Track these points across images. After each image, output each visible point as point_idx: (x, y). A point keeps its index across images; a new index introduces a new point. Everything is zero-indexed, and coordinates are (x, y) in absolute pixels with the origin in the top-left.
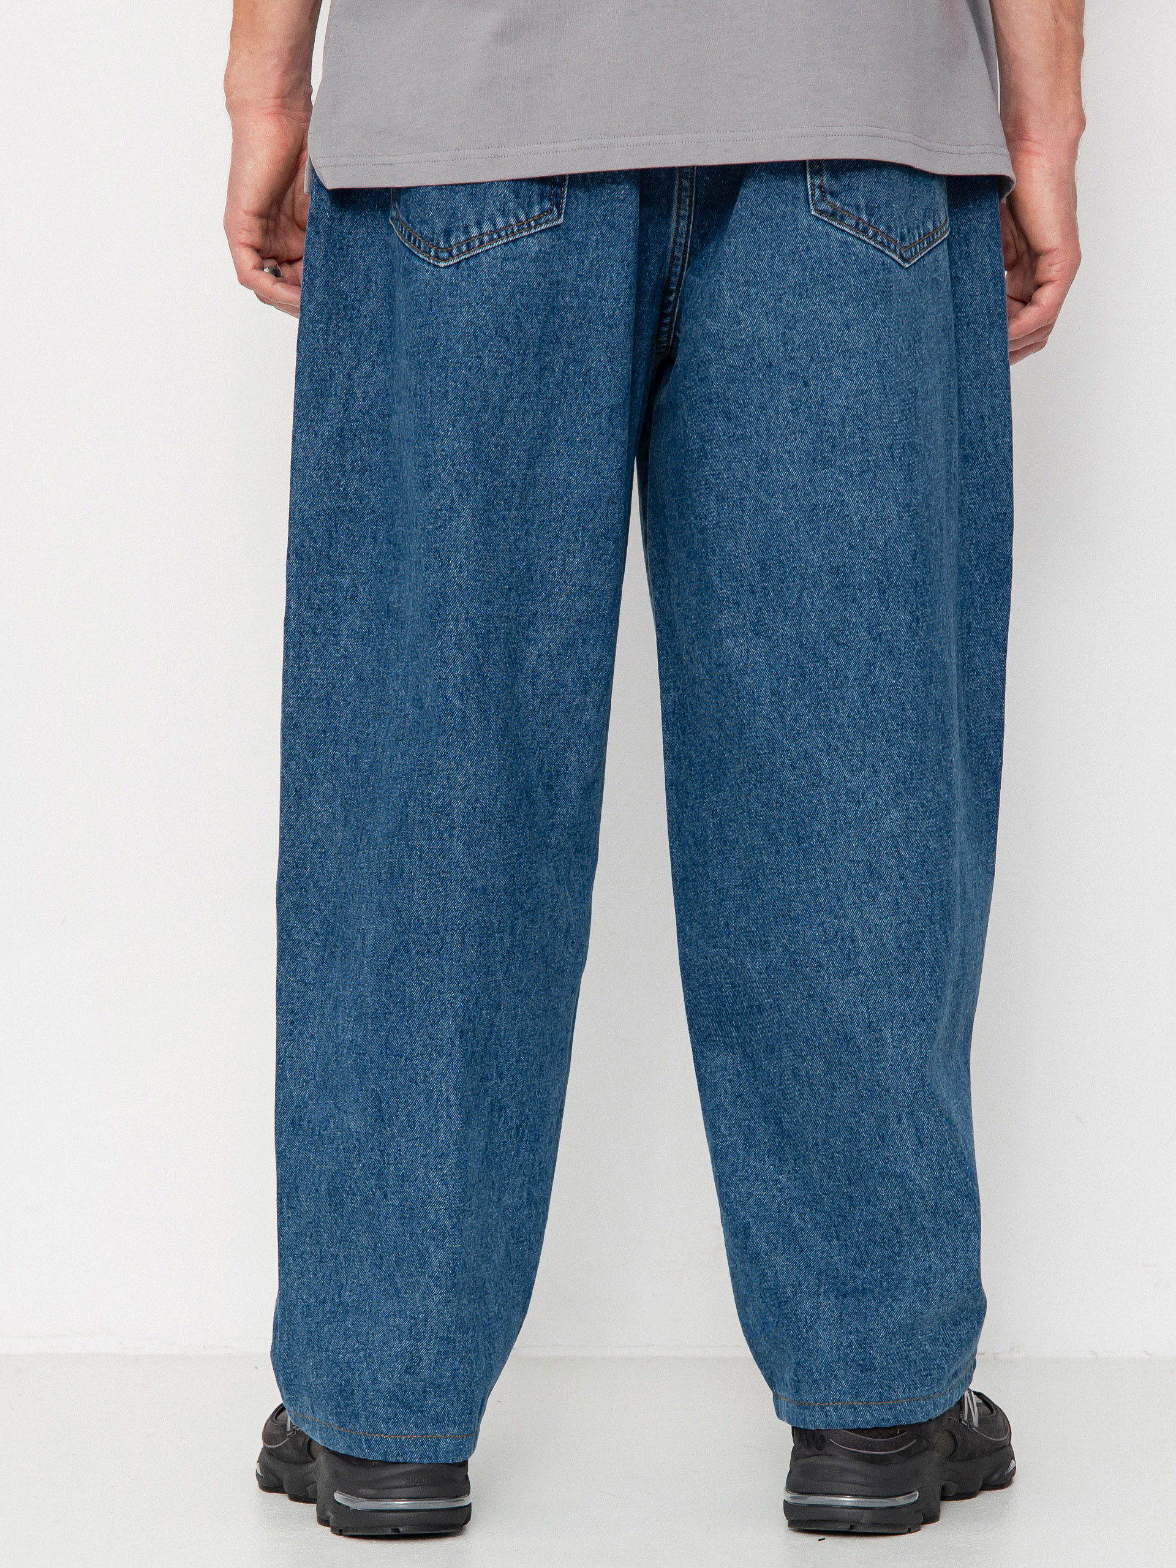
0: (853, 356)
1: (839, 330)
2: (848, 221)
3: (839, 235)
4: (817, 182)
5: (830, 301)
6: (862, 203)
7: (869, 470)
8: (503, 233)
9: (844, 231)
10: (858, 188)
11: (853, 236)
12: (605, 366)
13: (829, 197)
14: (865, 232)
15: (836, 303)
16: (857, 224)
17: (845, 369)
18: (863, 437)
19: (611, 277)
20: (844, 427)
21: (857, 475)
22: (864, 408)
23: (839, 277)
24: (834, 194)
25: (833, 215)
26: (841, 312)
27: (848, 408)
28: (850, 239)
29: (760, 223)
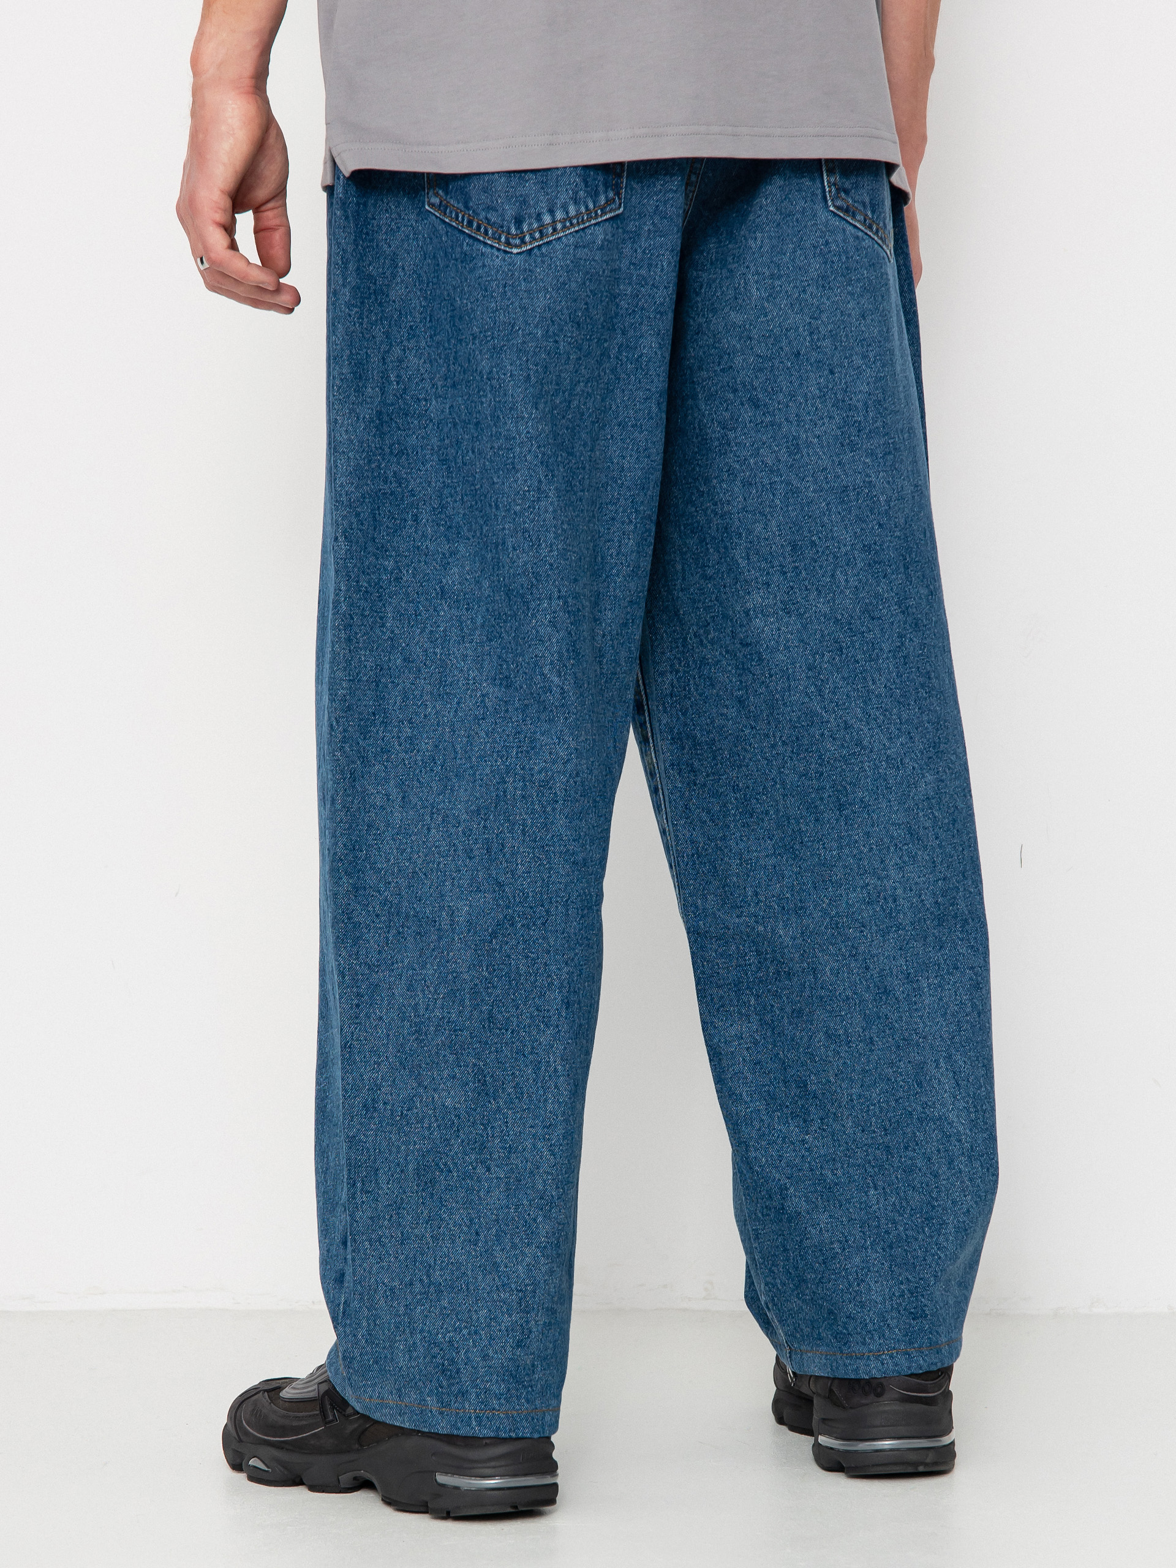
0: (870, 345)
1: (857, 320)
2: (858, 217)
3: (853, 230)
4: (832, 180)
5: (849, 293)
6: (867, 200)
7: (890, 453)
8: (575, 221)
9: (855, 227)
10: (863, 186)
11: (862, 231)
12: (656, 352)
13: (843, 195)
14: (870, 227)
15: (853, 294)
16: (865, 220)
17: (864, 357)
18: (884, 422)
19: (663, 266)
20: (867, 412)
21: (881, 458)
22: (883, 394)
23: (855, 270)
24: (847, 192)
25: (847, 211)
26: (858, 303)
27: (870, 394)
28: (860, 234)
29: (783, 218)
